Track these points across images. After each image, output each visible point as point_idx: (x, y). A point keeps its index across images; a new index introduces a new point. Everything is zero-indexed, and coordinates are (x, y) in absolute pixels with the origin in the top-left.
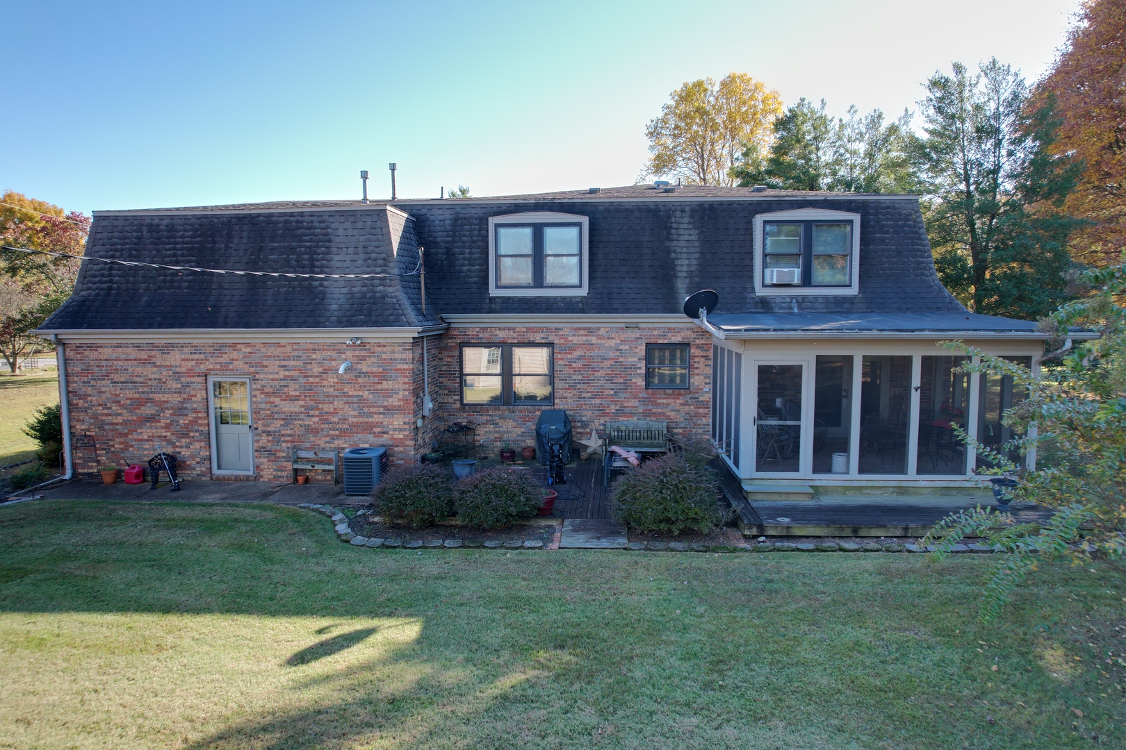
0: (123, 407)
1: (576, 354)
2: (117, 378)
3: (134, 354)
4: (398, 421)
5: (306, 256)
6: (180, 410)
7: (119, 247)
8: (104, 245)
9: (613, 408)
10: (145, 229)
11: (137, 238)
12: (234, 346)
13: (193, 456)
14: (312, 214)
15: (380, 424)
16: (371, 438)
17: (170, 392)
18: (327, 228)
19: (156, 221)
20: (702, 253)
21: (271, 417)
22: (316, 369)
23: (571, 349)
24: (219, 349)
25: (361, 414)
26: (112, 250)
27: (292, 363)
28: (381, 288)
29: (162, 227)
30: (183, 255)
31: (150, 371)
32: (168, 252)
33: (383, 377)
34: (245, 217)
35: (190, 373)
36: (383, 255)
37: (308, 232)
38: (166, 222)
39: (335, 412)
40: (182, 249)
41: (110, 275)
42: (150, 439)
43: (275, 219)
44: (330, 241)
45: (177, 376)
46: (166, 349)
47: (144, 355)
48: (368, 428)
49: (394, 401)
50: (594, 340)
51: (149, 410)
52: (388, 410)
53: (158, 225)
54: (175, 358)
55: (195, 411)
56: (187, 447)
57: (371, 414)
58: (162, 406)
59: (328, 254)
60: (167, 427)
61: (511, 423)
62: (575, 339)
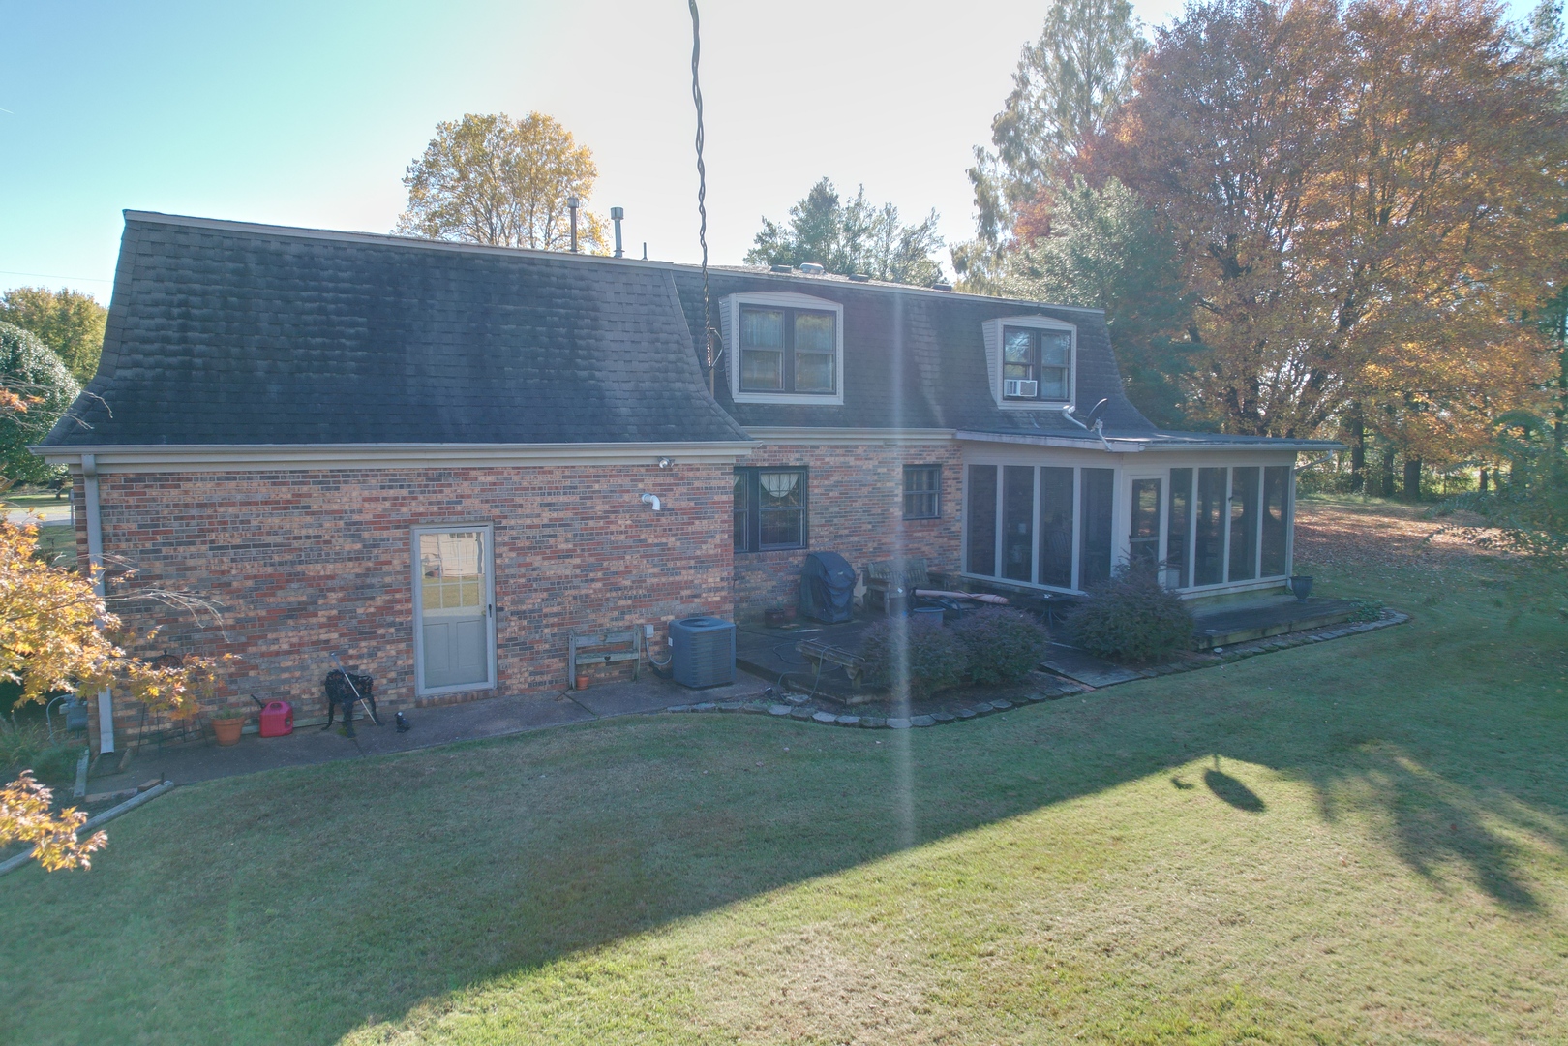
0: (238, 594)
1: (835, 478)
2: (223, 538)
3: (262, 490)
4: (714, 577)
5: (563, 331)
6: (360, 590)
7: (197, 286)
8: (159, 279)
9: (871, 546)
11: (235, 272)
12: (464, 474)
13: (383, 671)
15: (689, 584)
16: (678, 606)
17: (339, 558)
18: (588, 288)
19: (274, 246)
20: (943, 358)
21: (528, 588)
22: (600, 507)
23: (827, 472)
24: (437, 479)
25: (665, 572)
26: (180, 292)
27: (562, 498)
28: (678, 385)
29: (288, 257)
30: (339, 313)
31: (297, 523)
32: (308, 305)
33: (696, 514)
35: (379, 523)
36: (676, 337)
37: (559, 291)
39: (627, 572)
40: (335, 301)
41: (184, 340)
42: (295, 649)
43: (503, 265)
44: (596, 309)
45: (354, 529)
46: (332, 481)
47: (284, 493)
48: (672, 591)
49: (709, 549)
50: (851, 461)
51: (294, 595)
52: (702, 563)
53: (279, 254)
54: (351, 496)
55: (388, 589)
56: (372, 654)
57: (676, 571)
58: (321, 586)
59: (595, 328)
60: (331, 623)
61: (760, 575)
62: (831, 460)
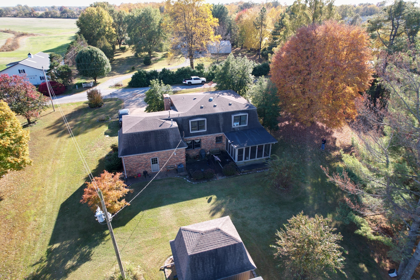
0: (135, 165)
1: (205, 140)
2: (134, 161)
3: (137, 157)
4: (183, 159)
5: (165, 136)
6: (146, 164)
7: (129, 139)
8: (126, 139)
9: (211, 147)
10: (134, 135)
12: (155, 153)
13: (148, 170)
14: (165, 129)
15: (180, 160)
16: (179, 163)
17: (144, 161)
18: (168, 131)
20: (224, 121)
21: (162, 162)
22: (169, 154)
23: (204, 139)
24: (153, 154)
25: (177, 160)
27: (165, 154)
28: (179, 140)
31: (140, 159)
33: (181, 154)
34: (153, 131)
35: (147, 158)
36: (178, 135)
37: (165, 132)
38: (137, 133)
39: (173, 160)
40: (142, 138)
41: (128, 144)
42: (140, 169)
43: (158, 131)
44: (169, 133)
45: (145, 159)
46: (142, 155)
47: (138, 157)
48: (178, 161)
49: (182, 157)
50: (208, 138)
51: (140, 165)
52: (182, 158)
54: (144, 156)
55: (148, 164)
56: (147, 169)
57: (179, 159)
58: (142, 164)
59: (169, 136)
60: (144, 167)
61: (194, 152)
62: (205, 138)
